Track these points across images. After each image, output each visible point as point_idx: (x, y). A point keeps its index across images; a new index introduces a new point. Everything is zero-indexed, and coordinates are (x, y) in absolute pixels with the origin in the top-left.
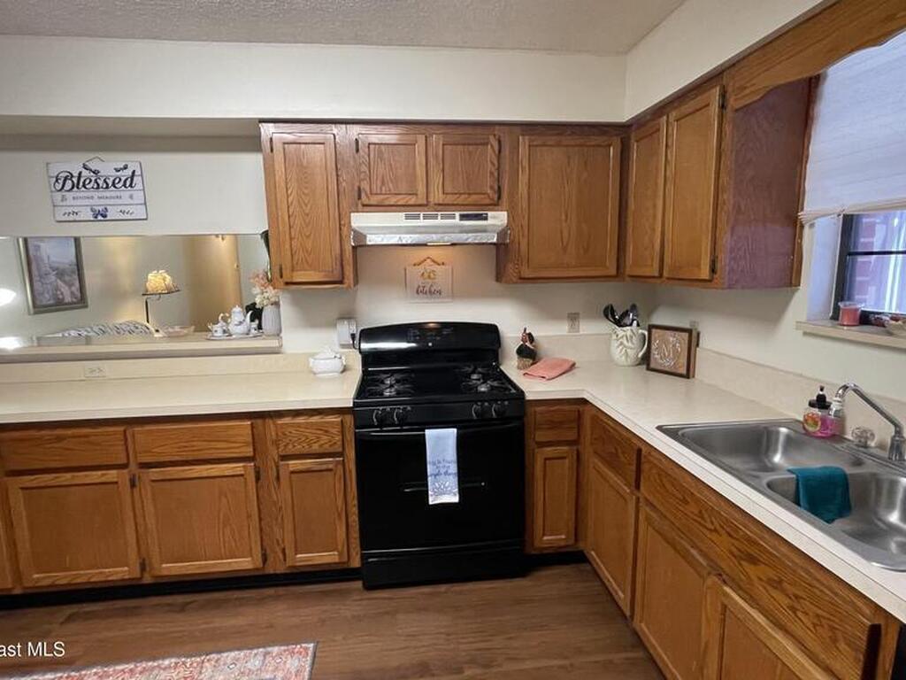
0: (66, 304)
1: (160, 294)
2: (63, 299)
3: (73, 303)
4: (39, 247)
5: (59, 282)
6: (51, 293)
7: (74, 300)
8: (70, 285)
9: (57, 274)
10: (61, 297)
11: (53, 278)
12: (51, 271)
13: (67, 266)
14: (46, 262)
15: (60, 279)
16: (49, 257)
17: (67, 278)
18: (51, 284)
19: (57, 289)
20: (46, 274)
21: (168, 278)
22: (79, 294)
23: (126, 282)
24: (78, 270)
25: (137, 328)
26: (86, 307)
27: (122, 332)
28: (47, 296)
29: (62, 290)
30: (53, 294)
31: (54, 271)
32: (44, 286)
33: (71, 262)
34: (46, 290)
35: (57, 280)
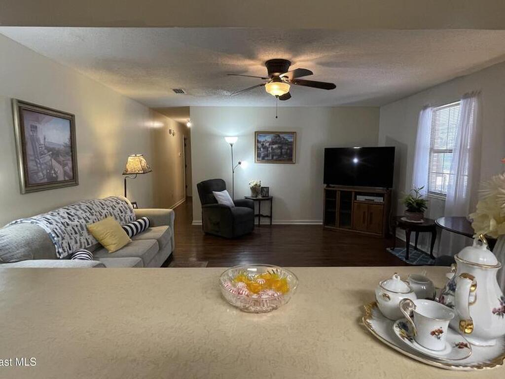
0: (59, 182)
1: (136, 174)
2: (57, 178)
3: (65, 181)
4: (36, 127)
5: (54, 163)
6: (45, 172)
7: (67, 179)
8: (64, 165)
9: (52, 154)
10: (54, 175)
11: (48, 158)
12: (46, 151)
13: (62, 147)
14: (42, 142)
15: (55, 159)
16: (45, 139)
17: (61, 158)
18: (45, 163)
19: (51, 168)
20: (41, 155)
21: (144, 161)
22: (71, 174)
23: (110, 163)
24: (72, 151)
25: (118, 203)
26: (77, 184)
27: (106, 208)
28: (41, 174)
29: (56, 170)
30: (47, 173)
31: (49, 152)
32: (39, 166)
33: (66, 144)
34: (40, 169)
35: (51, 160)
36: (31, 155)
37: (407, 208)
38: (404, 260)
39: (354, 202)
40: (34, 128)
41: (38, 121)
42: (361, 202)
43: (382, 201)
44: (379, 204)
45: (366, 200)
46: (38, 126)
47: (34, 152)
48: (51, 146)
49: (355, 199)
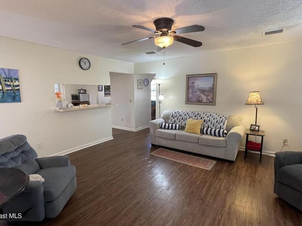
0: (204, 103)
2: (202, 100)
3: (207, 102)
4: (194, 82)
5: (201, 94)
6: (196, 98)
7: (208, 102)
8: (207, 96)
9: (201, 92)
10: (201, 100)
11: (199, 93)
12: (198, 91)
13: (207, 88)
14: (196, 87)
15: (202, 93)
16: (198, 86)
17: (206, 93)
18: (197, 95)
19: (200, 97)
20: (195, 92)
24: (213, 90)
26: (215, 105)
28: (194, 99)
29: (202, 98)
30: (197, 98)
31: (200, 90)
32: (194, 96)
33: (210, 87)
34: (194, 97)
35: (200, 94)
36: (191, 92)
40: (193, 83)
41: (195, 80)
46: (195, 82)
47: (192, 91)
48: (201, 89)
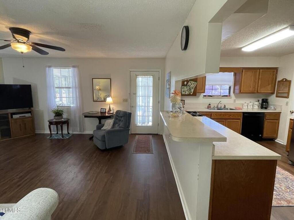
37: (55, 115)
38: (62, 138)
39: (11, 120)
42: (17, 119)
43: (30, 115)
44: (29, 117)
45: (20, 117)
49: (12, 117)
